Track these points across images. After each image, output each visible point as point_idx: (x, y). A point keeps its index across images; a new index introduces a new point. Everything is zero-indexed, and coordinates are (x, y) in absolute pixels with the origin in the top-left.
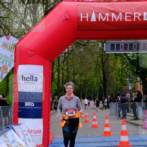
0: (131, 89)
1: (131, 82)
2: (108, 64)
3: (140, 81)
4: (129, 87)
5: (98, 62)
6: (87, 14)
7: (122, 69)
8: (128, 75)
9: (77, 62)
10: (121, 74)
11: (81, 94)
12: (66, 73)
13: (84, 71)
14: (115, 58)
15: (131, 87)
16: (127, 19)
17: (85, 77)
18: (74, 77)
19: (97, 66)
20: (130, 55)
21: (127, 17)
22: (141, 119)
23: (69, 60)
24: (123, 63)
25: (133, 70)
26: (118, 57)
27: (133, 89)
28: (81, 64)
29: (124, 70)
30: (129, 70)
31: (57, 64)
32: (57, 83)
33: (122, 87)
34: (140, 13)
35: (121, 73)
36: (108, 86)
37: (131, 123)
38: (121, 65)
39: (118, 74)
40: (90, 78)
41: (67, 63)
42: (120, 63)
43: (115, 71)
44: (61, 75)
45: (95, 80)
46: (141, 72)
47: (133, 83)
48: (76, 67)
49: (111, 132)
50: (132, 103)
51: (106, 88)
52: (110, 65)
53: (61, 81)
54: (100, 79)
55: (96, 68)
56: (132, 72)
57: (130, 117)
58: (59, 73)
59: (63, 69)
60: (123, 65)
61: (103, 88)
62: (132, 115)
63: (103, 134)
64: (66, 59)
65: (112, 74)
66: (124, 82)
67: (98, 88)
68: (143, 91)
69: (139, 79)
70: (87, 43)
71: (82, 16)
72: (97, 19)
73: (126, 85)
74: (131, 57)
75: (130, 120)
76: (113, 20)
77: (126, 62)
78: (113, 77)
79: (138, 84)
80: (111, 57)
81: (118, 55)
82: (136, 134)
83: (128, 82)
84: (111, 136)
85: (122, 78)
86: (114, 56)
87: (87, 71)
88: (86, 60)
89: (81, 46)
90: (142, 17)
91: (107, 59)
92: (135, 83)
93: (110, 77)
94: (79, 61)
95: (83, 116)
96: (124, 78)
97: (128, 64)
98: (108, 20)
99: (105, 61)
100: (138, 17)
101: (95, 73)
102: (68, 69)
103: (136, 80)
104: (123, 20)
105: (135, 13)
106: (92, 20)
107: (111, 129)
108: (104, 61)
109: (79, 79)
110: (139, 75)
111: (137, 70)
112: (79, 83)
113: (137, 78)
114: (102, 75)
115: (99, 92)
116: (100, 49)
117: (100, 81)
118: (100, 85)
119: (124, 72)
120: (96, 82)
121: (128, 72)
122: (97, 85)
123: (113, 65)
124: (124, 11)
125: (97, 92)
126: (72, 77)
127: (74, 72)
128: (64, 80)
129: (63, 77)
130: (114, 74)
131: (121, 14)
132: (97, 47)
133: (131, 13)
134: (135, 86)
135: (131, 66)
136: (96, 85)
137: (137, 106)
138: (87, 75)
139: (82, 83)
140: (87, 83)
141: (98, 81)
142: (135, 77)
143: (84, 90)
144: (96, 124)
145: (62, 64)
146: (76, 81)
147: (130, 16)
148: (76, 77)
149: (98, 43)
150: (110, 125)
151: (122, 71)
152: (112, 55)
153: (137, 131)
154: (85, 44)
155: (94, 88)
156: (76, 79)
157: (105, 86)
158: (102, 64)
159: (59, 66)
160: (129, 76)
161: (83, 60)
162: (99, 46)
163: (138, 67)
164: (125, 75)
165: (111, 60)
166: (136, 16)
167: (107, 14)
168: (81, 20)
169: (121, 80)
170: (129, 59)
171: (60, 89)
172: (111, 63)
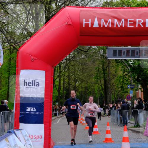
0: (132, 96)
1: (132, 89)
2: (109, 71)
3: (141, 88)
4: (131, 94)
5: (99, 69)
6: (90, 20)
7: (123, 76)
8: (129, 83)
9: (78, 68)
10: (122, 82)
11: (82, 100)
12: (67, 79)
13: (85, 78)
14: (116, 65)
15: (132, 94)
16: (129, 26)
17: (86, 84)
18: (75, 83)
19: (98, 73)
20: (131, 62)
21: (129, 24)
22: (142, 126)
23: (71, 67)
24: (124, 70)
25: (134, 78)
26: (119, 64)
27: (134, 96)
28: (83, 71)
29: (125, 77)
30: (131, 77)
31: (58, 71)
32: (58, 89)
33: (123, 94)
34: (143, 20)
35: (122, 80)
36: (109, 93)
37: (132, 130)
38: (122, 72)
39: (119, 82)
40: (91, 85)
41: (69, 70)
42: (121, 70)
43: (116, 79)
44: (62, 82)
45: (96, 87)
46: (142, 79)
47: (134, 90)
48: (77, 74)
49: (112, 139)
50: (133, 110)
51: (107, 95)
52: (111, 72)
53: (62, 88)
54: (101, 86)
55: (97, 75)
56: (133, 80)
57: (131, 124)
58: (60, 80)
59: (64, 75)
60: (124, 72)
61: (104, 95)
62: (134, 122)
63: (104, 141)
64: (67, 65)
65: (113, 81)
66: (125, 89)
67: (99, 95)
68: (144, 98)
69: (140, 86)
70: (88, 50)
71: (85, 22)
72: (100, 25)
73: (127, 92)
74: (132, 64)
75: (131, 127)
76: (115, 26)
77: (127, 69)
78: (114, 84)
79: (139, 91)
80: (112, 65)
81: (119, 62)
82: (138, 141)
83: (129, 89)
84: (112, 143)
85: (123, 86)
86: (115, 64)
87: (88, 78)
88: (88, 67)
89: (83, 52)
90: (144, 24)
91: (108, 66)
92: (136, 90)
93: (111, 84)
94: (80, 67)
95: (84, 122)
96: (125, 85)
97: (129, 71)
98: (110, 26)
99: (106, 67)
100: (140, 23)
101: (95, 80)
102: (69, 75)
103: (137, 87)
104: (126, 26)
105: (137, 20)
106: (94, 26)
107: (112, 136)
108: (105, 69)
109: (80, 86)
110: (140, 83)
111: (138, 78)
112: (80, 90)
113: (138, 85)
114: (103, 82)
115: (99, 99)
116: (101, 56)
117: (101, 88)
118: (101, 92)
119: (125, 79)
120: (97, 89)
121: (130, 79)
122: (98, 92)
123: (114, 72)
124: (126, 18)
125: (98, 99)
126: (73, 84)
127: (75, 79)
128: (65, 87)
129: (64, 83)
130: (115, 82)
131: (123, 20)
132: (98, 54)
133: (133, 19)
134: (135, 93)
135: (132, 73)
136: (96, 92)
137: (139, 113)
138: (89, 81)
139: (83, 90)
140: (88, 90)
141: (99, 88)
142: (136, 84)
143: (85, 97)
144: (98, 130)
145: (64, 70)
146: (77, 88)
147: (133, 23)
148: (77, 84)
149: (99, 50)
150: (111, 132)
151: (123, 79)
152: (114, 62)
153: (139, 138)
154: (86, 51)
155: (95, 95)
156: (76, 86)
157: (106, 93)
158: (103, 71)
159: (60, 72)
160: (131, 84)
161: (84, 67)
162: (100, 52)
163: (139, 74)
164: (126, 83)
165: (112, 67)
166: (138, 22)
167: (110, 20)
168: (84, 26)
169: (122, 87)
170: (130, 66)
171: (60, 96)
172: (112, 70)
